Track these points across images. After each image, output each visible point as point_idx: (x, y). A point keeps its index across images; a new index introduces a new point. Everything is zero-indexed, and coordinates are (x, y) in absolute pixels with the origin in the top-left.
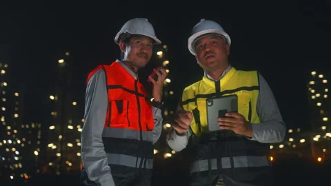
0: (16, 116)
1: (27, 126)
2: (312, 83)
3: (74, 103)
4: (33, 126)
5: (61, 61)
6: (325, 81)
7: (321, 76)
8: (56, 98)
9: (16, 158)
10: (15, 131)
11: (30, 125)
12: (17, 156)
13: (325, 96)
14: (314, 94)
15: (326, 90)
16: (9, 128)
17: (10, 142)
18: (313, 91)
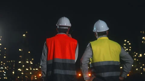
0: (5, 57)
1: (9, 62)
2: (125, 44)
3: (29, 52)
4: (12, 61)
5: (24, 35)
6: (130, 44)
7: (128, 42)
8: (22, 50)
9: (5, 75)
10: (4, 64)
11: (11, 61)
12: (5, 74)
13: (130, 50)
14: (126, 49)
15: (130, 47)
16: (2, 62)
17: (2, 68)
18: (125, 48)
